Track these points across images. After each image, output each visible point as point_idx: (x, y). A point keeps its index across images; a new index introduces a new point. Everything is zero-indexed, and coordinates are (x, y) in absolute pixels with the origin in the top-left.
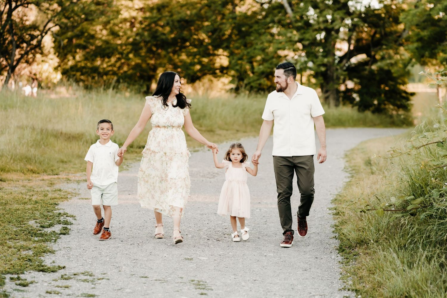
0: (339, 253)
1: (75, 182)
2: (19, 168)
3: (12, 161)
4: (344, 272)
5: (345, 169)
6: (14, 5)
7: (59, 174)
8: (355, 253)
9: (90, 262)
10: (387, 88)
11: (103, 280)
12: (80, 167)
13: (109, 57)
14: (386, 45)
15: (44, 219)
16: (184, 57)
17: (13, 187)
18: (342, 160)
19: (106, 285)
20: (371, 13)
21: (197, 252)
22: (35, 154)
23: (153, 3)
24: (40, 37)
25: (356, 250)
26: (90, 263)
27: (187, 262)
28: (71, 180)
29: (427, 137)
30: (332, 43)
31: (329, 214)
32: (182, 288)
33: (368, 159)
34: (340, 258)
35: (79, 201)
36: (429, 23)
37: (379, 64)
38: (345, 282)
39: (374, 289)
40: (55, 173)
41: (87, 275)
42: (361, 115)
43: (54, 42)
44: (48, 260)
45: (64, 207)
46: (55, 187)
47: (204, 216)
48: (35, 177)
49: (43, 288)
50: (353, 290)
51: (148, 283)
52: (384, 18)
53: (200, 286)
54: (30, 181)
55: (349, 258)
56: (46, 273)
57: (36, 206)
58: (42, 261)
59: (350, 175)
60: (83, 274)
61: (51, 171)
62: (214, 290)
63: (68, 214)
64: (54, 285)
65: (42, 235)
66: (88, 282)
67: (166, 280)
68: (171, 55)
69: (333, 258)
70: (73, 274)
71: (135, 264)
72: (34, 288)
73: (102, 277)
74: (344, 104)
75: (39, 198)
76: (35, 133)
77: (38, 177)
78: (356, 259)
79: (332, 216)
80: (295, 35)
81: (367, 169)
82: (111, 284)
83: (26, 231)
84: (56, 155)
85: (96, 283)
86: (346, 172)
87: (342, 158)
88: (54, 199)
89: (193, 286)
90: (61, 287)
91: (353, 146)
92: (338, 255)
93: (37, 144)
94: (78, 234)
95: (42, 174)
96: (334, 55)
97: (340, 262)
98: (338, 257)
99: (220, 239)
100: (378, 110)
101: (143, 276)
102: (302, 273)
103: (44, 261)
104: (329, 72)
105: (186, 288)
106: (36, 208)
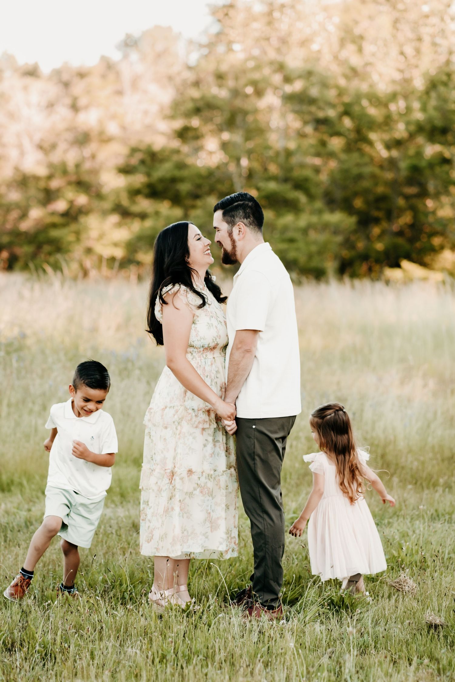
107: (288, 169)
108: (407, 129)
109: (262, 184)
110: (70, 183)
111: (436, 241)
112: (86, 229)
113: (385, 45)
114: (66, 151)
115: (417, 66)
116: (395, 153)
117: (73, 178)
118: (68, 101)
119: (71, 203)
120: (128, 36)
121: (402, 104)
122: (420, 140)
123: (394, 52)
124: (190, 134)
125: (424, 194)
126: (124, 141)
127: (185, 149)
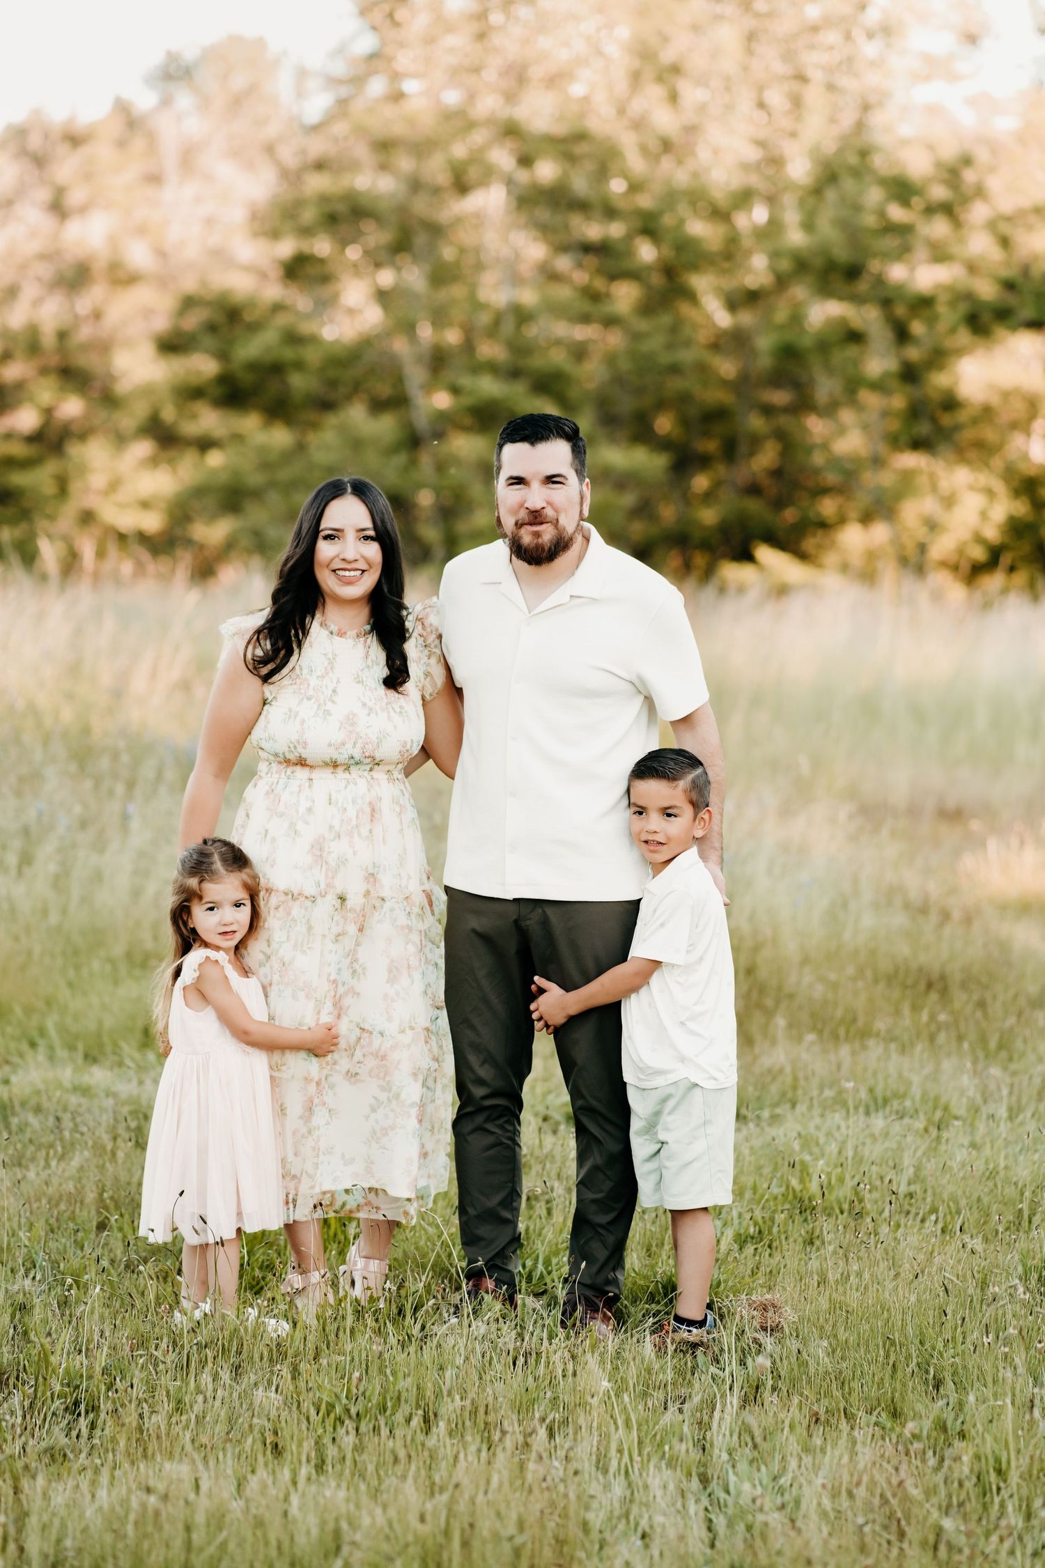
107: (520, 349)
108: (772, 269)
109: (466, 381)
110: (44, 371)
111: (828, 507)
112: (83, 469)
113: (728, 89)
114: (37, 302)
115: (793, 135)
116: (747, 318)
117: (54, 361)
118: (44, 195)
119: (48, 412)
120: (172, 57)
121: (760, 214)
122: (799, 291)
123: (745, 103)
124: (311, 270)
125: (804, 404)
126: (162, 281)
127: (301, 301)
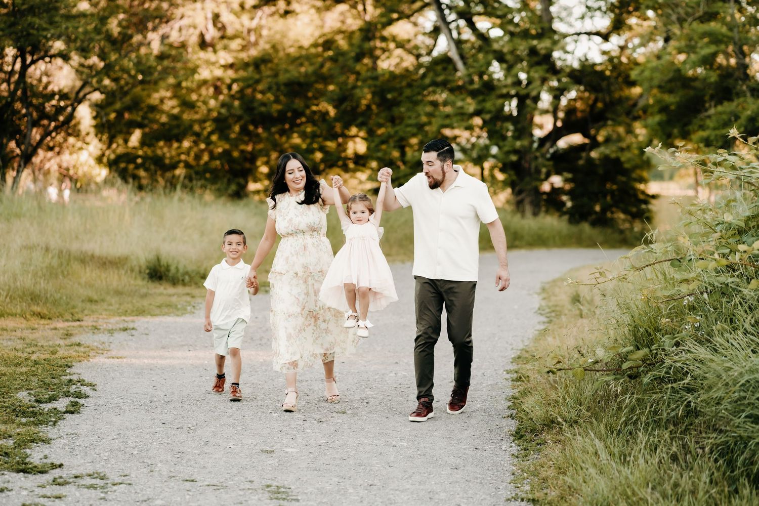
0: (514, 441)
1: (106, 333)
2: (19, 311)
3: (8, 300)
4: (519, 471)
5: (540, 311)
6: (29, 60)
7: (82, 320)
8: (539, 441)
9: (105, 456)
10: (615, 187)
11: (121, 486)
12: (118, 309)
13: (179, 141)
14: (613, 120)
15: (43, 389)
16: (296, 140)
17: (5, 341)
18: (536, 296)
19: (125, 493)
20: (589, 69)
21: (284, 441)
22: (46, 288)
23: (249, 57)
24: (69, 109)
25: (543, 436)
26: (105, 458)
27: (264, 456)
28: (100, 329)
29: (655, 251)
30: (528, 116)
31: (507, 379)
32: (249, 498)
33: (575, 294)
34: (515, 449)
35: (107, 360)
36: (679, 84)
37: (602, 149)
38: (518, 487)
39: (562, 498)
40: (77, 318)
41: (96, 478)
42: (574, 229)
43: (95, 118)
44: (36, 455)
45: (80, 371)
46: (71, 340)
47: (304, 383)
48: (44, 324)
49: (18, 499)
50: (529, 500)
51: (195, 490)
52: (609, 77)
53: (279, 495)
54: (34, 331)
55: (529, 448)
56: (30, 475)
57: (34, 369)
58: (27, 456)
59: (546, 320)
60: (90, 476)
61: (71, 316)
62: (301, 501)
63: (84, 381)
64: (38, 495)
65: (34, 414)
66: (96, 488)
67: (225, 485)
68: (277, 136)
69: (503, 448)
70: (73, 476)
71: (179, 459)
72: (4, 500)
73: (120, 481)
74: (547, 212)
75: (43, 357)
76: (50, 255)
77: (48, 324)
78: (540, 451)
79: (511, 383)
80: (469, 104)
81: (573, 310)
82: (133, 491)
83: (10, 407)
84: (81, 291)
85: (108, 491)
86: (541, 314)
87: (537, 293)
88: (67, 358)
89: (267, 495)
90: (49, 497)
91: (557, 275)
92: (513, 444)
93: (51, 273)
94: (94, 413)
95: (56, 320)
96: (532, 135)
97: (513, 455)
98: (511, 447)
99: (323, 420)
100: (601, 221)
101: (188, 479)
102: (450, 472)
103: (30, 455)
104: (523, 162)
105: (256, 497)
106: (34, 371)
